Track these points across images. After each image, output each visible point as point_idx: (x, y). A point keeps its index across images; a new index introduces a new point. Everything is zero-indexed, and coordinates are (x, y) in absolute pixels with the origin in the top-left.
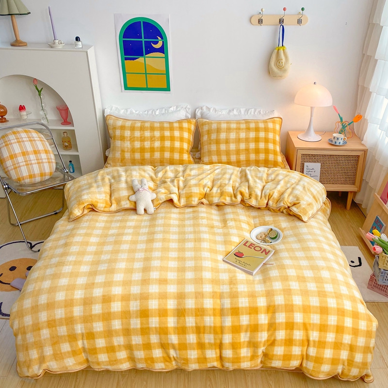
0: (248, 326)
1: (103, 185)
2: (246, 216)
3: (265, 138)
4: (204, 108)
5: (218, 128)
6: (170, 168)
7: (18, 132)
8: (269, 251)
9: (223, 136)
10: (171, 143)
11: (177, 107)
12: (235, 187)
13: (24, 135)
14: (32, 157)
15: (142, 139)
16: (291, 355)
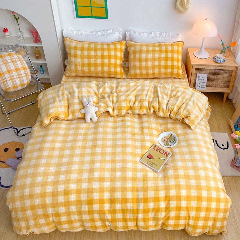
0: (153, 209)
1: (63, 100)
2: (156, 124)
3: (172, 58)
4: (132, 31)
5: (140, 50)
6: (107, 85)
7: (4, 56)
8: (169, 154)
9: (144, 56)
10: (108, 60)
11: (113, 31)
12: (150, 101)
13: (8, 58)
14: (15, 73)
15: (89, 57)
16: (179, 225)
